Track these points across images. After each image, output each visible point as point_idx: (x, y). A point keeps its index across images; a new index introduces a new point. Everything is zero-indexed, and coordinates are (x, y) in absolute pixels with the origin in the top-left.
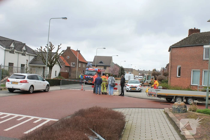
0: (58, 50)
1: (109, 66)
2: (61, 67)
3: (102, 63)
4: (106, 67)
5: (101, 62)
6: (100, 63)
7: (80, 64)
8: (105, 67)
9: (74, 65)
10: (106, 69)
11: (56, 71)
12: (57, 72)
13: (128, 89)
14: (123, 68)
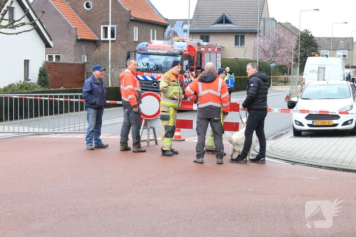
1: (254, 33)
2: (48, 45)
3: (228, 22)
4: (243, 37)
5: (224, 20)
7: (136, 30)
8: (240, 37)
10: (242, 43)
11: (27, 62)
12: (31, 64)
13: (301, 124)
14: (312, 37)
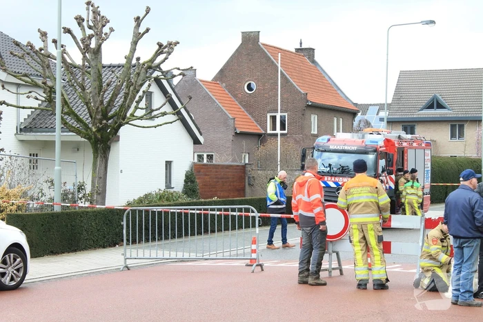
0: (135, 43)
1: (477, 121)
3: (440, 106)
4: (461, 127)
5: (435, 104)
6: (430, 106)
7: (314, 119)
8: (457, 126)
9: (283, 128)
10: (461, 135)
